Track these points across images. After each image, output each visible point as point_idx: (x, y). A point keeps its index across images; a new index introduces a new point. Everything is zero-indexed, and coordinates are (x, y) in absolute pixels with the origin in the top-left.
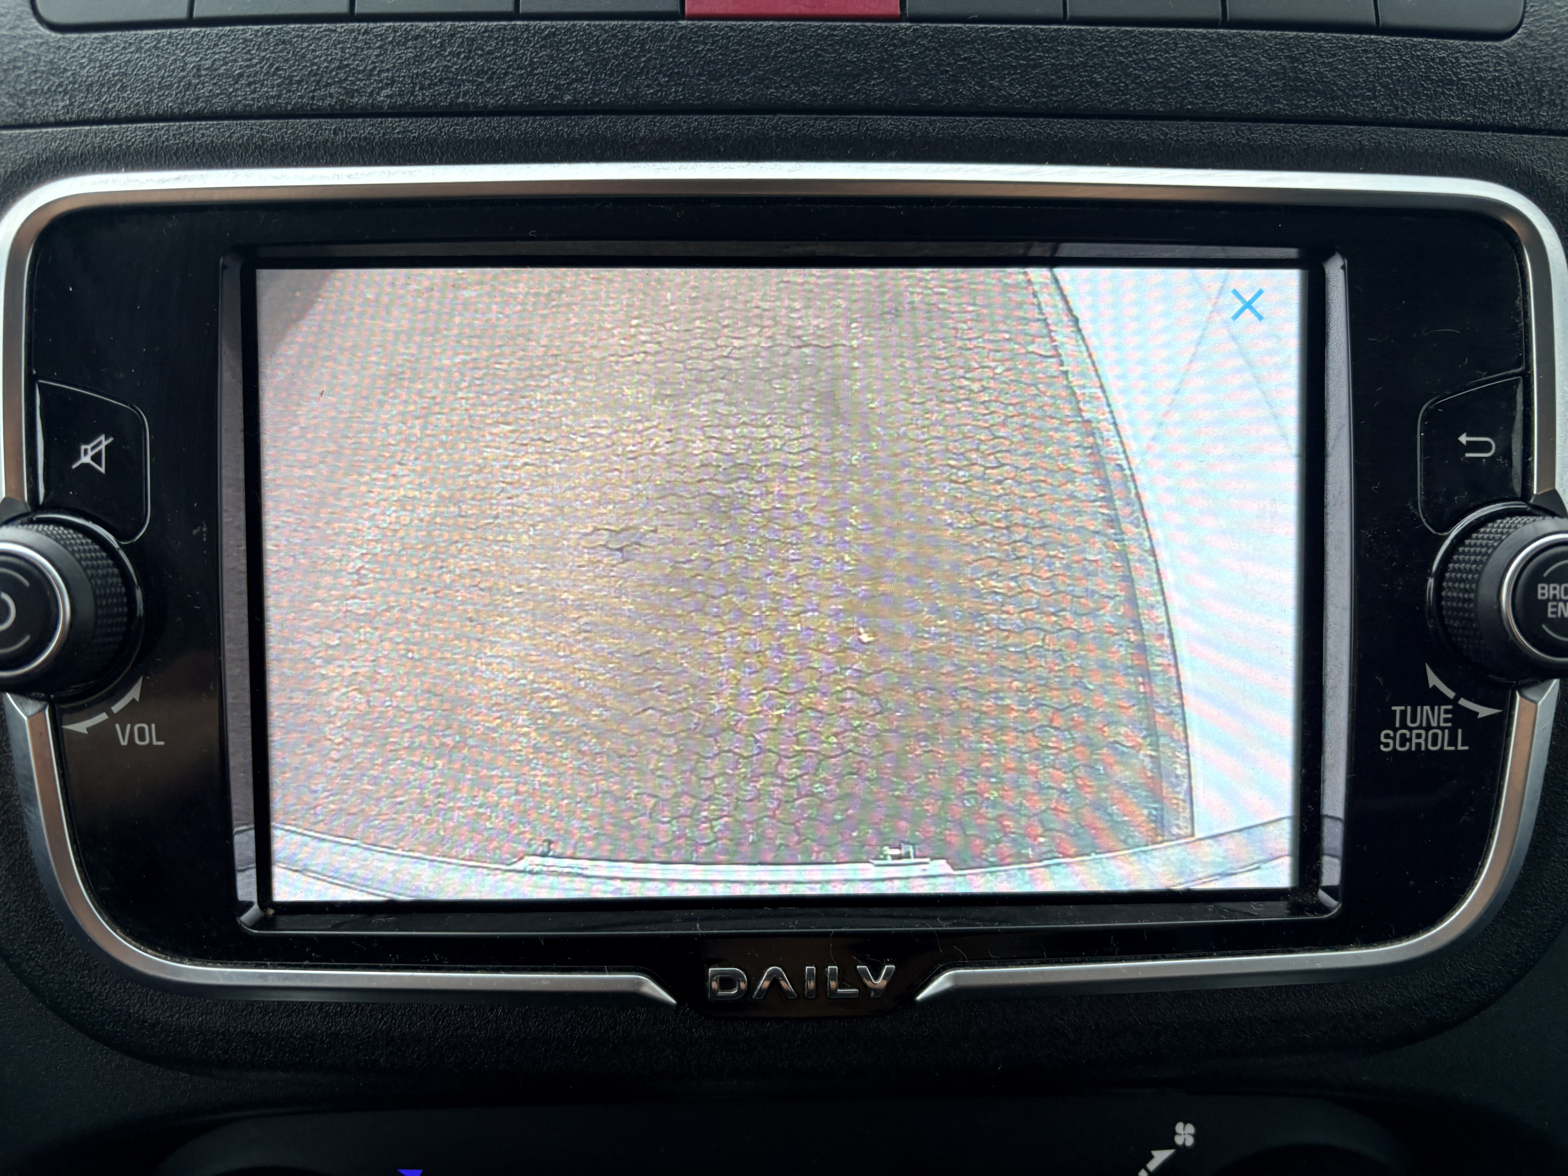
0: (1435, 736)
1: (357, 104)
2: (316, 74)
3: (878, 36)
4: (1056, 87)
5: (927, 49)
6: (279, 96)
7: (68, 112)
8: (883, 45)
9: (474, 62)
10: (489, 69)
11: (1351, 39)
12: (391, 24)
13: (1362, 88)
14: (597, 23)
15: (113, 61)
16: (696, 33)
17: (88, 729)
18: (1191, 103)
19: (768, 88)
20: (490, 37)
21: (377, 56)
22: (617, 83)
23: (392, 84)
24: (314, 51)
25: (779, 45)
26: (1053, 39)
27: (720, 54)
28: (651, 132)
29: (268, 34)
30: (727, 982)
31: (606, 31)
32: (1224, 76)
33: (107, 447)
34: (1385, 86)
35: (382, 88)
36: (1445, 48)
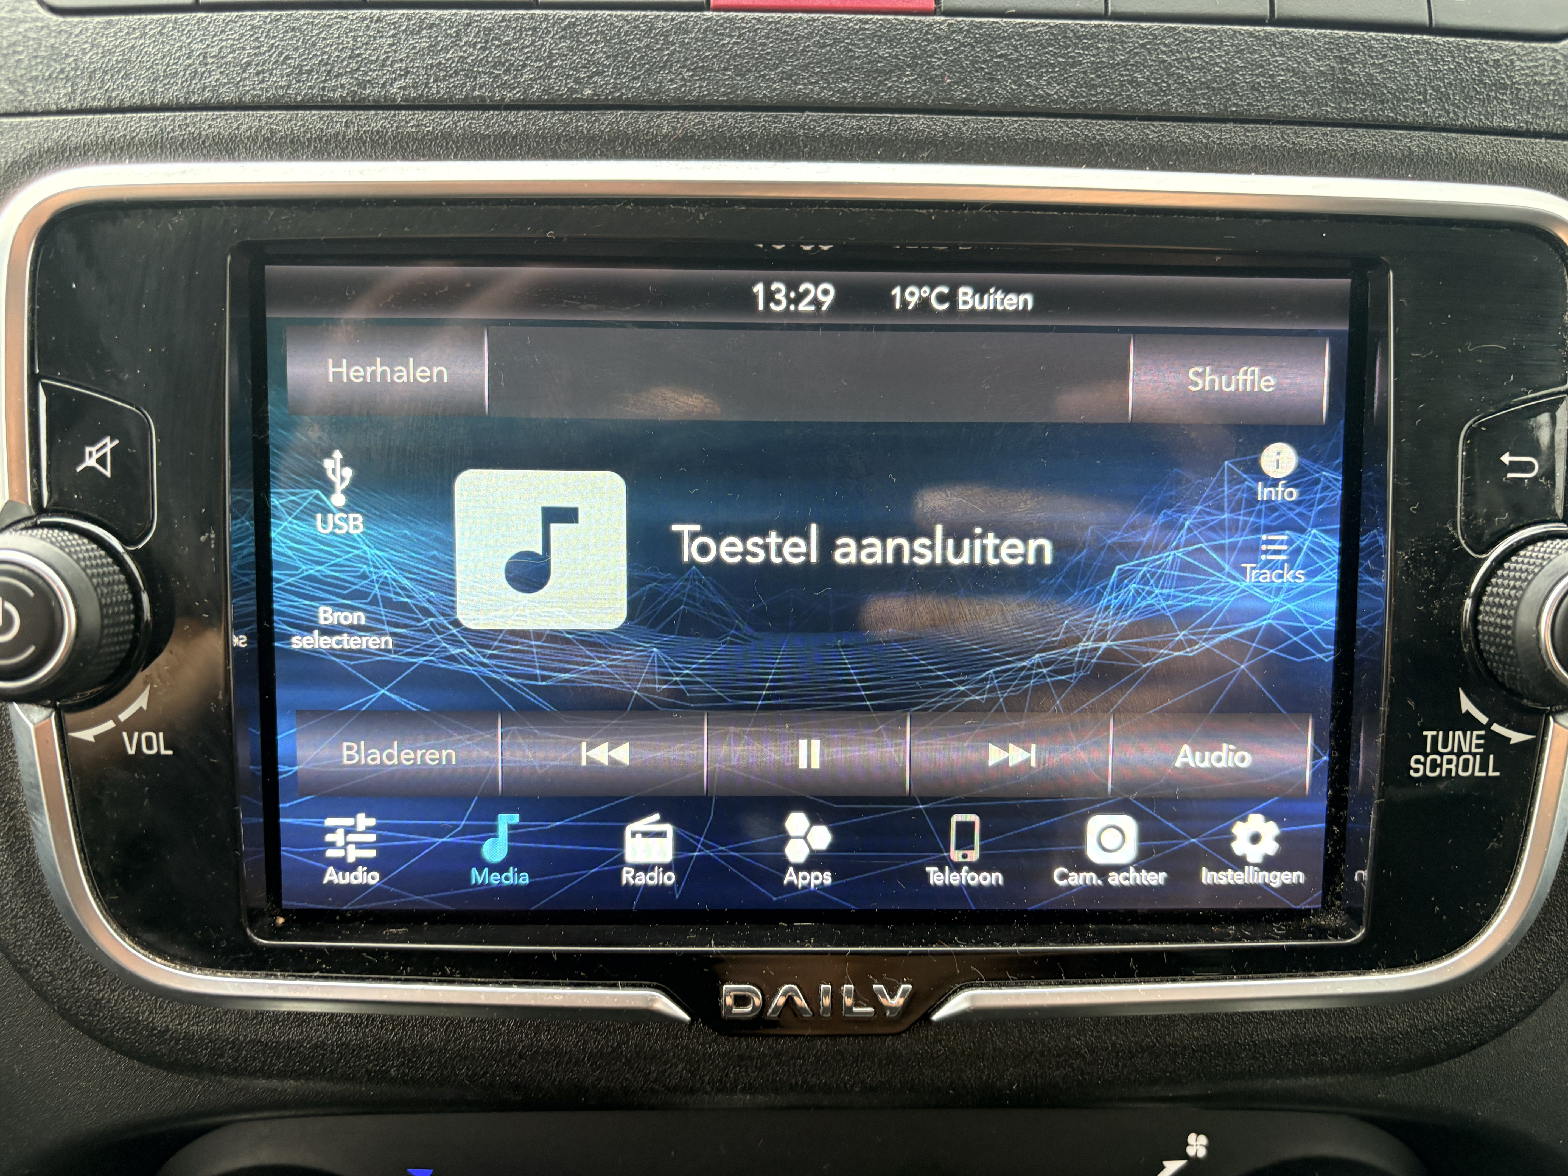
0: (1466, 761)
1: (369, 95)
2: (326, 64)
3: (912, 31)
4: (1094, 87)
5: (963, 45)
6: (289, 87)
7: (70, 100)
8: (916, 40)
9: (491, 52)
10: (507, 61)
11: (1403, 39)
12: (405, 11)
13: (1413, 91)
14: (619, 13)
15: (117, 47)
16: (722, 25)
17: (95, 737)
18: (1236, 105)
19: (796, 84)
20: (507, 27)
21: (391, 45)
22: (639, 76)
23: (406, 75)
24: (324, 39)
25: (808, 39)
26: (1094, 36)
27: (746, 48)
28: (674, 128)
29: (277, 20)
30: (741, 1000)
31: (628, 22)
32: (1271, 76)
33: (112, 450)
34: (1437, 89)
35: (395, 79)
36: (1500, 49)
